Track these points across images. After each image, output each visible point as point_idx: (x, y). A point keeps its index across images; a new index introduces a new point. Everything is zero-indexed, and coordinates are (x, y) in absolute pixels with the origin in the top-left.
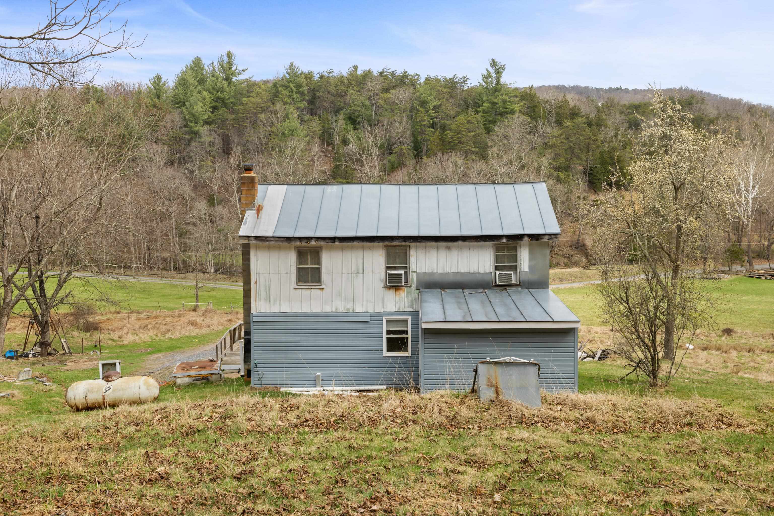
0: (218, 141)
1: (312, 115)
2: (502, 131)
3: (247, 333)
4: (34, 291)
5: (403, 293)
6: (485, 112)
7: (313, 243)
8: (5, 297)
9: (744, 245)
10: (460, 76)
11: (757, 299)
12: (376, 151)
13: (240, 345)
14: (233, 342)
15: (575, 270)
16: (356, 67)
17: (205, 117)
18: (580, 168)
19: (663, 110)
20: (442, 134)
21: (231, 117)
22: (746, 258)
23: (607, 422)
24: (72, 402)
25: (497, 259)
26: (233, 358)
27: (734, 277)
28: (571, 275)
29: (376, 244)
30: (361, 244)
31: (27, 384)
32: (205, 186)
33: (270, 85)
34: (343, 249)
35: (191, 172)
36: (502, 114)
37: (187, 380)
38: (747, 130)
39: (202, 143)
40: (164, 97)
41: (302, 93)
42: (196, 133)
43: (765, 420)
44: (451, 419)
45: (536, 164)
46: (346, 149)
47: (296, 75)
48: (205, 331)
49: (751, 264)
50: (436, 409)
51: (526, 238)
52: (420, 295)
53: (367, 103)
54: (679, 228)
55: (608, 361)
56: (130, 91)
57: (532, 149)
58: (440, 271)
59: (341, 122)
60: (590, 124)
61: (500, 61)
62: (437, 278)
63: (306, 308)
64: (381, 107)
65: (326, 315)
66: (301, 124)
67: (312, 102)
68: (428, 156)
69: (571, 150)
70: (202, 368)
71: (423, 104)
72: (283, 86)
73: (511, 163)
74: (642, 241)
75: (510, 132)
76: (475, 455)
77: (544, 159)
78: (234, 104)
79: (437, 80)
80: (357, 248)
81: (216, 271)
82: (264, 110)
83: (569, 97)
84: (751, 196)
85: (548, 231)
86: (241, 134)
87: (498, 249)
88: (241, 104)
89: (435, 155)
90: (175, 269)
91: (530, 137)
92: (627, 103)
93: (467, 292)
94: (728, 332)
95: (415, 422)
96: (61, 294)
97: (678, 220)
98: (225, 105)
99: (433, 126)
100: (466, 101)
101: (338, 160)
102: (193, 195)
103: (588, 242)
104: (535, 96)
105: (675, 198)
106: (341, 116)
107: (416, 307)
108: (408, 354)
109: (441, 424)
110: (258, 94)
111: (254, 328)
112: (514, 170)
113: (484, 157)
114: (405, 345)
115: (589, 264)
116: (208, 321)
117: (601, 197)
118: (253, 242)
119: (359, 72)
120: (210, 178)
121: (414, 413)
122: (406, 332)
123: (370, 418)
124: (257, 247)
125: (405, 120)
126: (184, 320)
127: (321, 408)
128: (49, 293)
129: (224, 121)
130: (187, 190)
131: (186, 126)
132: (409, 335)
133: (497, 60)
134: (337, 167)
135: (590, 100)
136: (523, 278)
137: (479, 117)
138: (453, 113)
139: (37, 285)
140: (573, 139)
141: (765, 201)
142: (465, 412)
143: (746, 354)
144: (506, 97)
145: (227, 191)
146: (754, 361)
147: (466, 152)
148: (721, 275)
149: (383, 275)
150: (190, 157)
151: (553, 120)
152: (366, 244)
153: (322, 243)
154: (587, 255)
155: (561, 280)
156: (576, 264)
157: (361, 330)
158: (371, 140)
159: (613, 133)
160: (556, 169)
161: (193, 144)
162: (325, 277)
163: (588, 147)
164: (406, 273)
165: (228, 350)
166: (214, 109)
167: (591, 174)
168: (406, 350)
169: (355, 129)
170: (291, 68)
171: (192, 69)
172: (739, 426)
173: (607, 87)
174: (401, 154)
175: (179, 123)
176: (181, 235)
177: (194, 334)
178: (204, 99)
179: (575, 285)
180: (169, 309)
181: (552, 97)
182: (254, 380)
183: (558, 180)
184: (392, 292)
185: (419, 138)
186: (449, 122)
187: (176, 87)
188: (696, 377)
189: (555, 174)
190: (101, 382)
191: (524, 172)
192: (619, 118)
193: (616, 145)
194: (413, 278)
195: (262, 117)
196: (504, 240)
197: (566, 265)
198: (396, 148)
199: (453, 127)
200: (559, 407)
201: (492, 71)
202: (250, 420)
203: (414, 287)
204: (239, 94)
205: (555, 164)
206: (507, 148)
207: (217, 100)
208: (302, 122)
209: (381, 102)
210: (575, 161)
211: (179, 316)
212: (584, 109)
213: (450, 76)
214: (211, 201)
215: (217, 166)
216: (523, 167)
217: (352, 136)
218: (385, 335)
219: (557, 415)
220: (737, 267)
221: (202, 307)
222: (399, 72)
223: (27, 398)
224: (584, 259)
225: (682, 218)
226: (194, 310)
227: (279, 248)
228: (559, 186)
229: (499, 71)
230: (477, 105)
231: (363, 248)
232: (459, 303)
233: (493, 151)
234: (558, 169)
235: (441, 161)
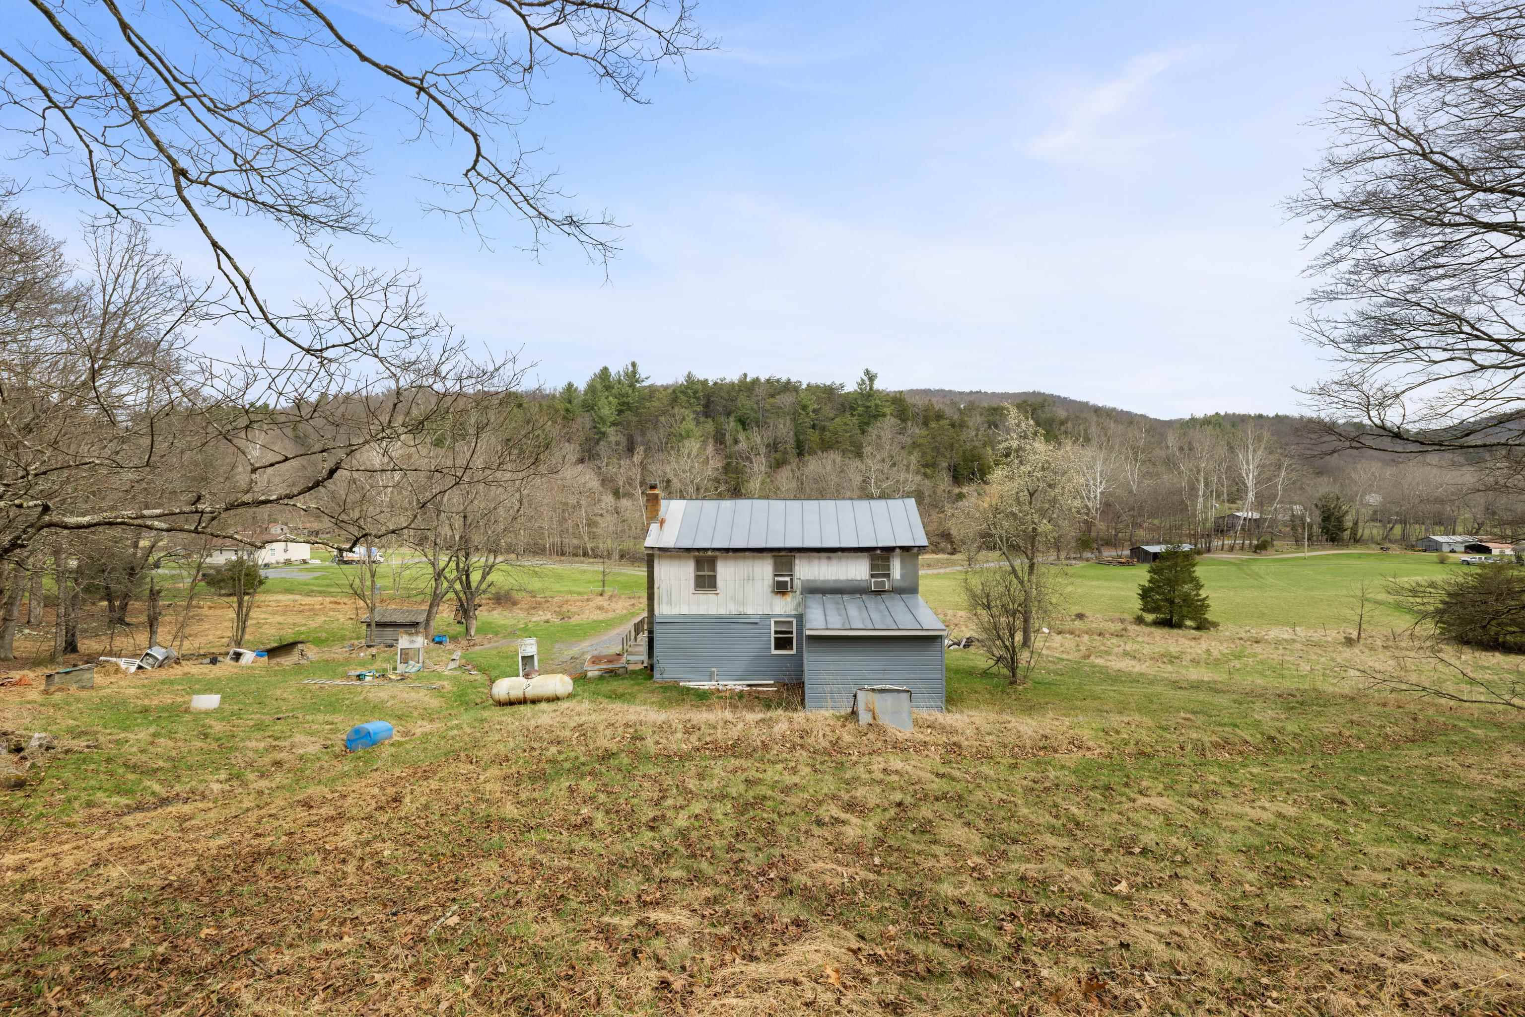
0: (624, 441)
1: (707, 417)
2: (875, 432)
3: (651, 632)
4: (461, 582)
5: (789, 598)
6: (860, 415)
7: (710, 553)
8: (436, 588)
9: (1093, 534)
10: (838, 383)
11: (1106, 584)
12: (763, 450)
13: (643, 637)
14: (637, 634)
15: (941, 556)
16: (745, 375)
17: (612, 419)
18: (945, 465)
19: (1018, 425)
20: (821, 435)
21: (635, 419)
22: (1095, 546)
23: (971, 747)
24: (496, 697)
25: (873, 567)
26: (637, 649)
27: (1085, 563)
28: (938, 561)
29: (765, 554)
30: (752, 554)
31: (455, 673)
32: (612, 480)
33: (670, 391)
34: (736, 558)
35: (599, 468)
36: (875, 417)
37: (597, 673)
38: (1094, 430)
39: (610, 443)
40: (575, 402)
41: (698, 399)
42: (604, 434)
43: (1111, 743)
44: (834, 744)
45: (905, 462)
46: (736, 448)
47: (693, 383)
48: (611, 615)
49: (1100, 552)
50: (821, 734)
51: (898, 550)
52: (804, 600)
53: (755, 407)
54: (1034, 529)
55: (972, 649)
56: (548, 396)
57: (903, 448)
58: (822, 578)
59: (732, 424)
60: (953, 425)
61: (873, 370)
62: (819, 585)
63: (702, 611)
64: (768, 411)
65: (720, 617)
66: (697, 426)
67: (706, 406)
68: (810, 454)
69: (936, 449)
70: (610, 661)
71: (804, 408)
72: (682, 392)
73: (883, 460)
74: (1001, 541)
75: (882, 434)
76: (856, 798)
77: (912, 457)
78: (638, 408)
79: (817, 387)
80: (748, 558)
81: (622, 557)
82: (664, 413)
83: (934, 400)
84: (1099, 491)
85: (918, 544)
86: (643, 434)
87: (872, 559)
88: (645, 408)
89: (816, 453)
90: (584, 555)
91: (901, 436)
92: (986, 405)
93: (846, 597)
94: (1080, 616)
95: (802, 746)
96: (484, 586)
97: (1034, 523)
98: (630, 408)
99: (814, 427)
100: (843, 405)
101: (730, 457)
102: (601, 489)
103: (954, 532)
104: (904, 400)
105: (1030, 503)
106: (732, 419)
107: (800, 610)
108: (793, 652)
109: (825, 749)
110: (659, 399)
111: (657, 628)
112: (886, 466)
113: (859, 455)
114: (791, 643)
115: (953, 552)
116: (613, 605)
117: (965, 490)
118: (657, 552)
119: (748, 380)
120: (616, 474)
121: (801, 737)
122: (791, 633)
123: (763, 742)
124: (660, 557)
125: (788, 422)
126: (592, 604)
127: (719, 731)
128: (474, 585)
129: (629, 423)
130: (595, 484)
131: (595, 427)
132: (794, 635)
133: (870, 369)
134: (728, 464)
135: (954, 404)
136: (896, 584)
137: (854, 420)
138: (831, 415)
139: (464, 577)
140: (938, 439)
141: (1110, 494)
142: (847, 738)
143: (1096, 637)
144: (878, 402)
145: (630, 484)
146: (1104, 645)
147: (843, 451)
148: (1074, 562)
149: (771, 581)
150: (598, 455)
151: (920, 421)
152: (755, 554)
153: (717, 553)
154: (952, 543)
155: (929, 566)
156: (943, 551)
157: (752, 630)
158: (758, 440)
159: (974, 433)
160: (923, 466)
161: (602, 443)
162: (720, 582)
163: (952, 446)
164: (792, 580)
165: (632, 643)
166: (620, 412)
167: (955, 470)
168: (792, 649)
169: (744, 429)
170: (689, 376)
171: (600, 378)
172: (1089, 749)
173: (968, 390)
174: (785, 452)
175: (589, 425)
176: (589, 525)
177: (601, 618)
178: (610, 403)
179: (942, 571)
180: (579, 593)
181: (920, 402)
182: (656, 674)
183: (926, 475)
184: (779, 596)
185: (801, 438)
186: (827, 424)
187: (586, 393)
188: (1052, 667)
189: (923, 470)
190: (521, 679)
191: (895, 469)
192: (979, 419)
193: (977, 444)
194: (797, 584)
195: (662, 419)
196: (878, 552)
197: (934, 552)
198: (781, 447)
199: (831, 428)
200: (929, 730)
201: (865, 378)
202: (657, 743)
203: (798, 592)
204: (643, 398)
205: (923, 462)
206: (879, 447)
207: (624, 404)
208: (698, 423)
209: (768, 407)
210: (940, 458)
211: (588, 600)
212: (948, 411)
213: (828, 383)
214: (617, 494)
215: (622, 462)
216: (894, 465)
217: (741, 436)
218: (773, 635)
219: (927, 739)
220: (1088, 555)
221: (609, 590)
222: (784, 380)
223: (455, 689)
224: (949, 546)
225: (1036, 521)
226: (601, 595)
227: (679, 557)
228: (926, 481)
229: (872, 378)
230: (853, 409)
231: (754, 558)
232: (838, 609)
233: (867, 450)
234: (926, 466)
235: (821, 459)
